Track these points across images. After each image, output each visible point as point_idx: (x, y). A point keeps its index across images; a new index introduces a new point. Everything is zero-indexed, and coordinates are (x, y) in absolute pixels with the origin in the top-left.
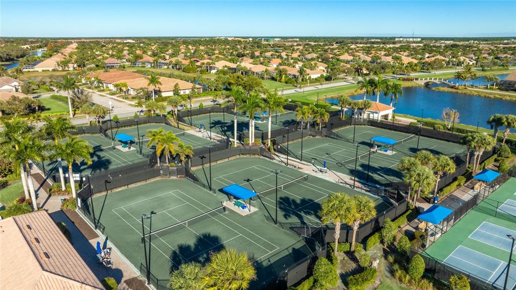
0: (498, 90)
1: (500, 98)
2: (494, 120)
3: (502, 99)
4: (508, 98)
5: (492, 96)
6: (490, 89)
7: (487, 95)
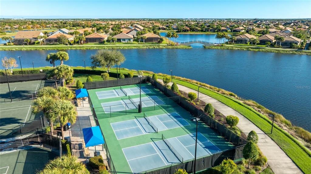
0: (15, 45)
1: (20, 50)
2: (51, 58)
3: (21, 50)
4: (25, 49)
5: (14, 49)
6: (9, 45)
7: (10, 49)
